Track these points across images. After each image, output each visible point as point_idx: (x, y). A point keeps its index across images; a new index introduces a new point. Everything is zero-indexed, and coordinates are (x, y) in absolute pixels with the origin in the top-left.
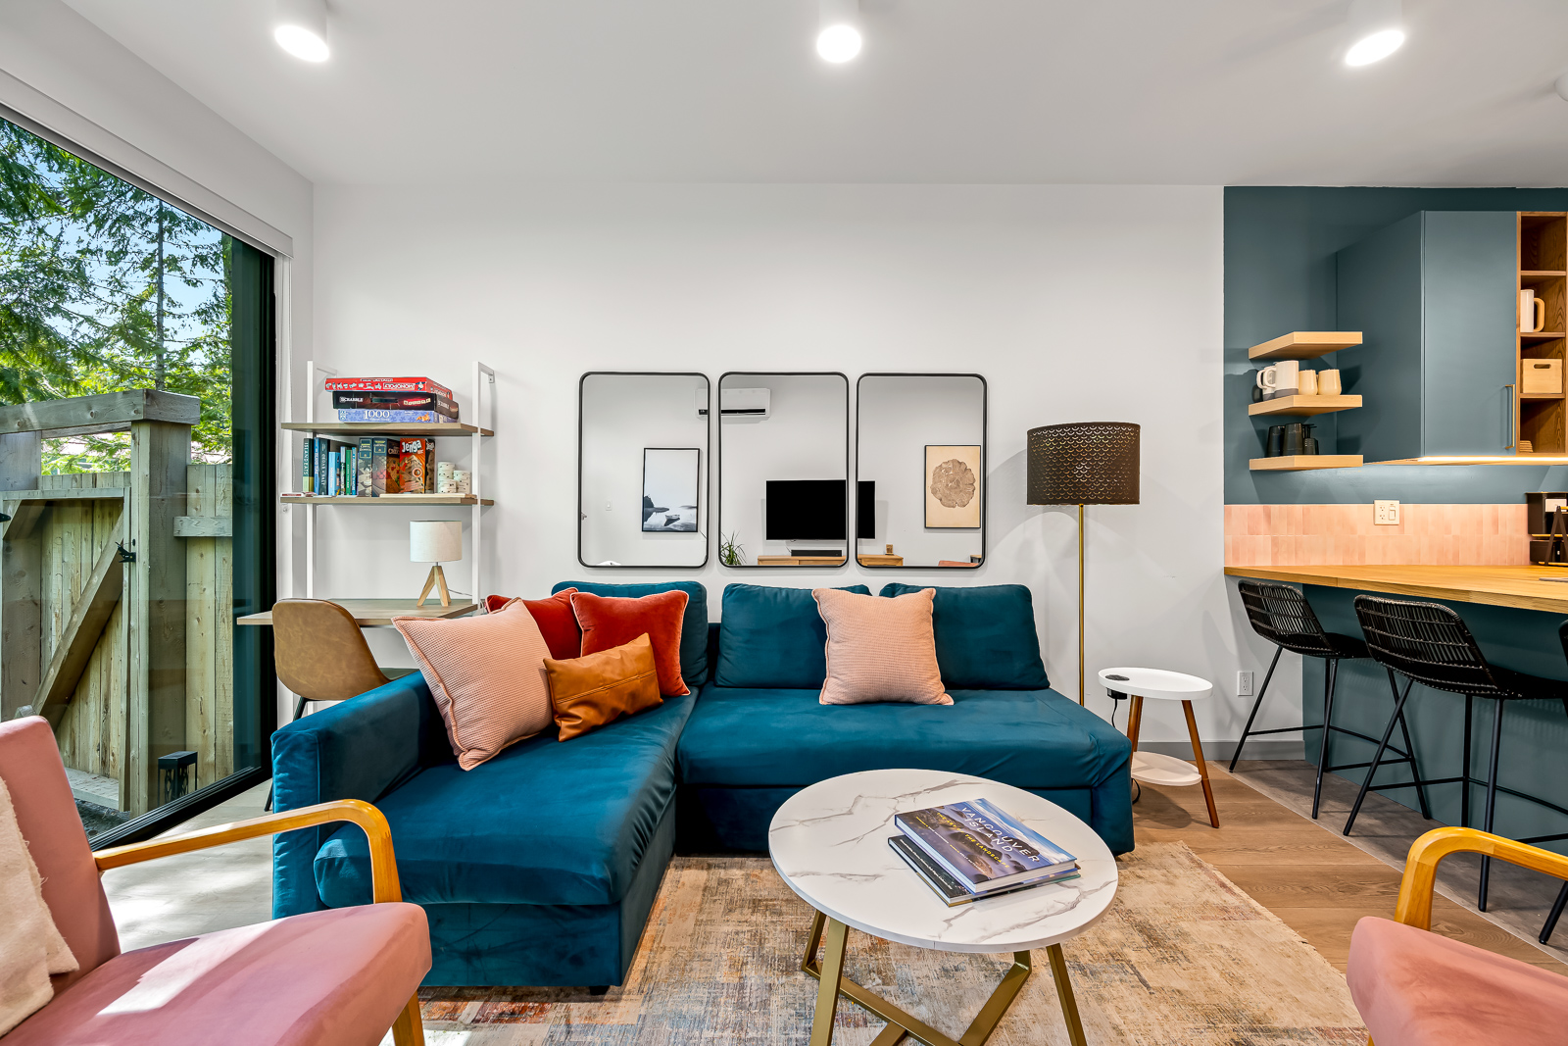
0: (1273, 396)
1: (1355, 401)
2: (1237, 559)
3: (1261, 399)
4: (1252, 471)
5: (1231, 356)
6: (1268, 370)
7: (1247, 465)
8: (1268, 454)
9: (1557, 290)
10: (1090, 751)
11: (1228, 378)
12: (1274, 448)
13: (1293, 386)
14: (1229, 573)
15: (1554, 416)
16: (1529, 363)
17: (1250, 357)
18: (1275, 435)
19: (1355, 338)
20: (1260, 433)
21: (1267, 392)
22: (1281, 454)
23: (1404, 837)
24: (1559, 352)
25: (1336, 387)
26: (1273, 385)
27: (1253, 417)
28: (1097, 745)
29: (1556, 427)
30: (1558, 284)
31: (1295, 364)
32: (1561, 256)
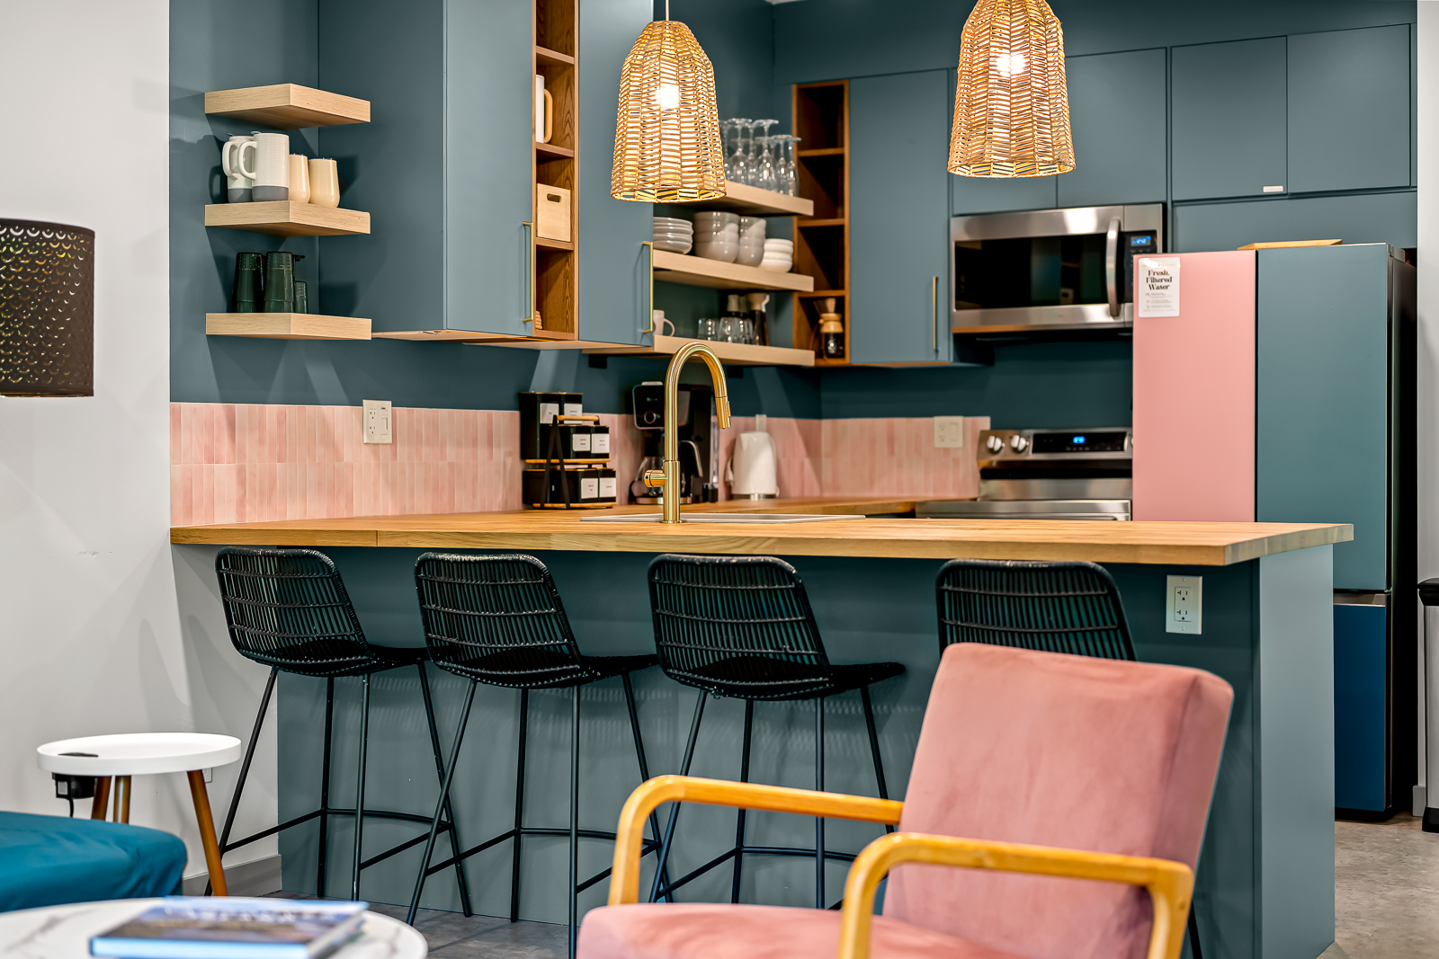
0: (250, 195)
1: (359, 222)
2: (189, 511)
3: (223, 196)
4: (210, 337)
5: (183, 103)
6: (241, 142)
7: (202, 324)
8: (233, 307)
9: (565, 83)
10: (130, 870)
11: (175, 144)
12: (246, 297)
13: (281, 182)
14: (182, 541)
15: (561, 276)
16: (544, 190)
17: (208, 111)
18: (247, 268)
19: (357, 110)
20: (221, 262)
21: (238, 184)
22: (259, 307)
23: (460, 941)
24: (568, 178)
25: (333, 193)
26: (252, 175)
27: (213, 231)
28: (139, 856)
29: (564, 294)
30: (566, 74)
31: (282, 140)
32: (569, 32)
